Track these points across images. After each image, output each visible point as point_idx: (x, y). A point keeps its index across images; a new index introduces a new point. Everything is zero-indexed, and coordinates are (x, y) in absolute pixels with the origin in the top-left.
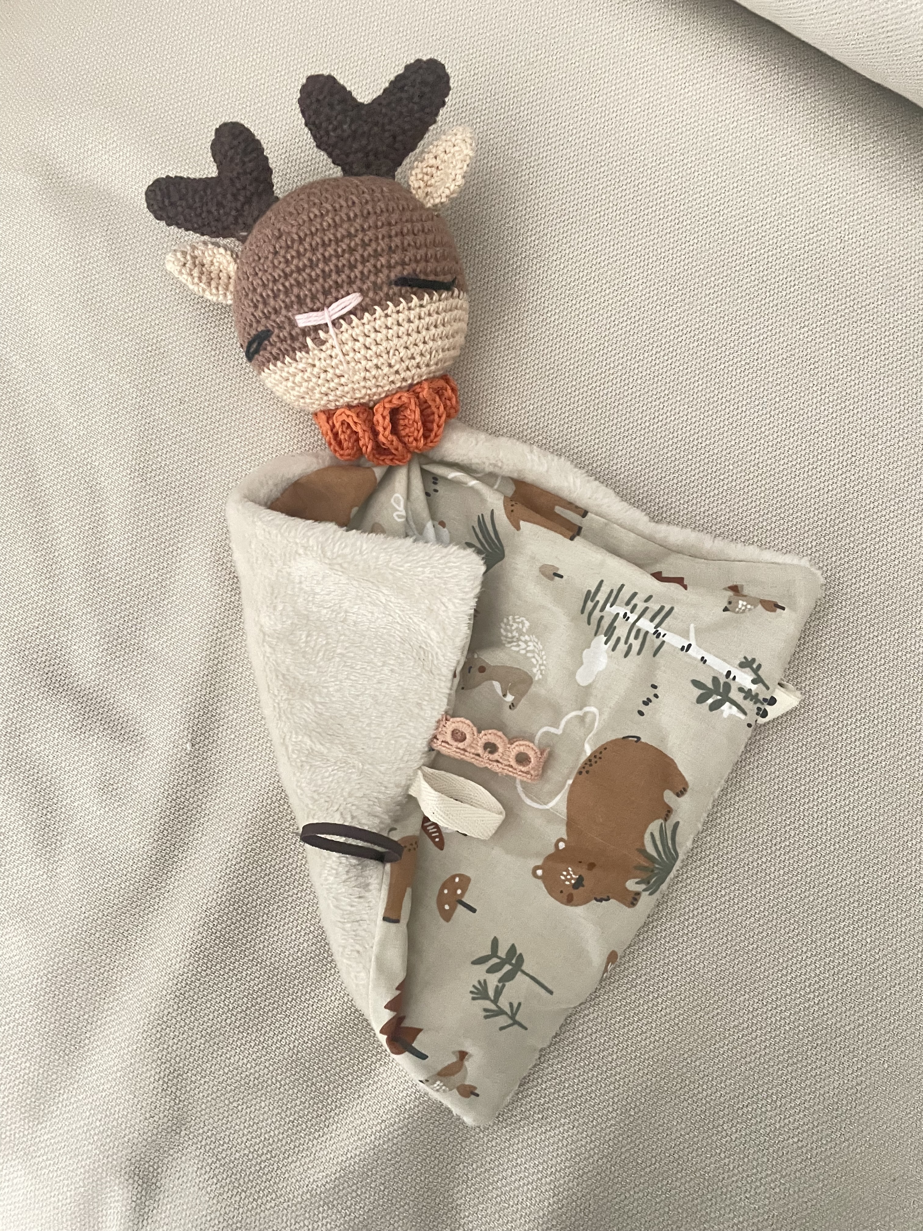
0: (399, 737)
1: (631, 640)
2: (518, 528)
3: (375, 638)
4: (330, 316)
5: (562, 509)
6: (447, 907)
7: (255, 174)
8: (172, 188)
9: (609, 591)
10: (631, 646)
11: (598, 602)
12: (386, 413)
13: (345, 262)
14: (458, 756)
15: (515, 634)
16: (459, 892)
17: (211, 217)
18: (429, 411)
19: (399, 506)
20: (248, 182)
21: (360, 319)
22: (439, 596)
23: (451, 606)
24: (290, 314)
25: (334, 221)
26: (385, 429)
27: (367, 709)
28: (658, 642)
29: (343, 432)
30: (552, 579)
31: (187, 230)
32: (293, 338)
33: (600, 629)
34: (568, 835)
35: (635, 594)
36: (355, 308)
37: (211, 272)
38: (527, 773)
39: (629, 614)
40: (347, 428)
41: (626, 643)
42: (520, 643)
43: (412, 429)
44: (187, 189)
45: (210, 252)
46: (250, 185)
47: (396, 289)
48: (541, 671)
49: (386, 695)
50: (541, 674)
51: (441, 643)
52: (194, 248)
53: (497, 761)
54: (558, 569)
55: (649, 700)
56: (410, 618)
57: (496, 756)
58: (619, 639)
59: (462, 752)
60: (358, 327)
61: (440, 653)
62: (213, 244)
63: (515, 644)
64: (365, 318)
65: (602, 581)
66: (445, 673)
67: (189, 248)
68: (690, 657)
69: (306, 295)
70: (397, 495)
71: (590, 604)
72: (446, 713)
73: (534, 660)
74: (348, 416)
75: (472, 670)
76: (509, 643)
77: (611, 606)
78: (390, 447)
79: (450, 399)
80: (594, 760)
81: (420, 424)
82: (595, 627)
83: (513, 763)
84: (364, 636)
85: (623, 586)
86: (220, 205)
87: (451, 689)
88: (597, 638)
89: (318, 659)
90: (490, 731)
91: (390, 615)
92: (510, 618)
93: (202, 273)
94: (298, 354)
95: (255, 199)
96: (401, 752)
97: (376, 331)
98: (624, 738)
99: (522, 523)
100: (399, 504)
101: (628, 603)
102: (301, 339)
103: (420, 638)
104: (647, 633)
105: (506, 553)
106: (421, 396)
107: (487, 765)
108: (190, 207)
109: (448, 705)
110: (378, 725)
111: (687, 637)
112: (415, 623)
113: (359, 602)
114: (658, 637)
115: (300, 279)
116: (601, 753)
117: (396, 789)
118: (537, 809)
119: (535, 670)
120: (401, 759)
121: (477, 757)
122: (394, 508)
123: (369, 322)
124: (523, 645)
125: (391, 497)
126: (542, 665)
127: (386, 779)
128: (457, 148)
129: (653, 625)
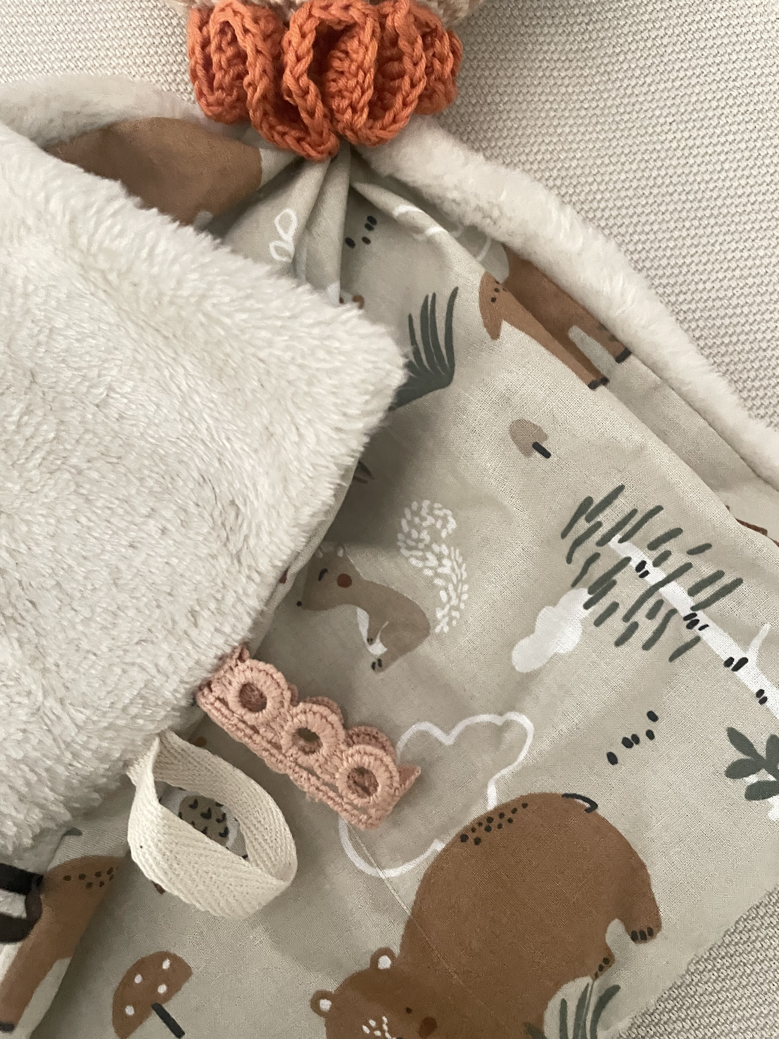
0: (133, 664)
1: (640, 616)
2: (495, 334)
3: (151, 456)
5: (583, 334)
6: (130, 1011)
9: (628, 510)
10: (635, 626)
11: (599, 524)
12: (310, 25)
14: (238, 736)
15: (425, 535)
16: (162, 989)
18: (395, 67)
19: (286, 232)
22: (293, 410)
23: (311, 438)
26: (299, 59)
27: (94, 589)
28: (688, 635)
29: (221, 51)
30: (527, 454)
33: (586, 577)
34: (402, 947)
35: (675, 533)
38: (364, 810)
39: (649, 567)
40: (229, 44)
41: (626, 618)
42: (429, 555)
43: (352, 83)
48: (451, 619)
49: (138, 574)
50: (449, 624)
51: (274, 507)
53: (311, 771)
54: (546, 437)
55: (636, 739)
56: (228, 439)
57: (311, 760)
58: (614, 607)
59: (249, 731)
61: (265, 527)
63: (420, 554)
65: (621, 489)
66: (262, 569)
68: (739, 683)
70: (288, 211)
71: (582, 525)
72: (245, 644)
73: (443, 594)
74: (236, 15)
75: (326, 576)
76: (410, 548)
77: (621, 541)
78: (299, 101)
79: (443, 61)
80: (497, 820)
81: (370, 77)
82: (579, 570)
83: (341, 784)
84: (131, 446)
85: (658, 509)
87: (268, 603)
88: (573, 592)
89: (30, 465)
90: (315, 708)
91: (191, 420)
92: (426, 503)
96: (128, 696)
98: (566, 796)
100: (286, 229)
101: (653, 546)
103: (237, 485)
104: (673, 612)
105: (456, 376)
106: (389, 22)
107: (289, 772)
109: (252, 630)
110: (104, 628)
111: (745, 642)
112: (235, 452)
113: (135, 373)
114: (690, 626)
116: (514, 811)
117: (96, 763)
118: (361, 872)
119: (439, 614)
120: (125, 709)
121: (274, 751)
122: (278, 234)
124: (432, 561)
125: (278, 212)
126: (457, 608)
127: (81, 739)
129: (691, 602)
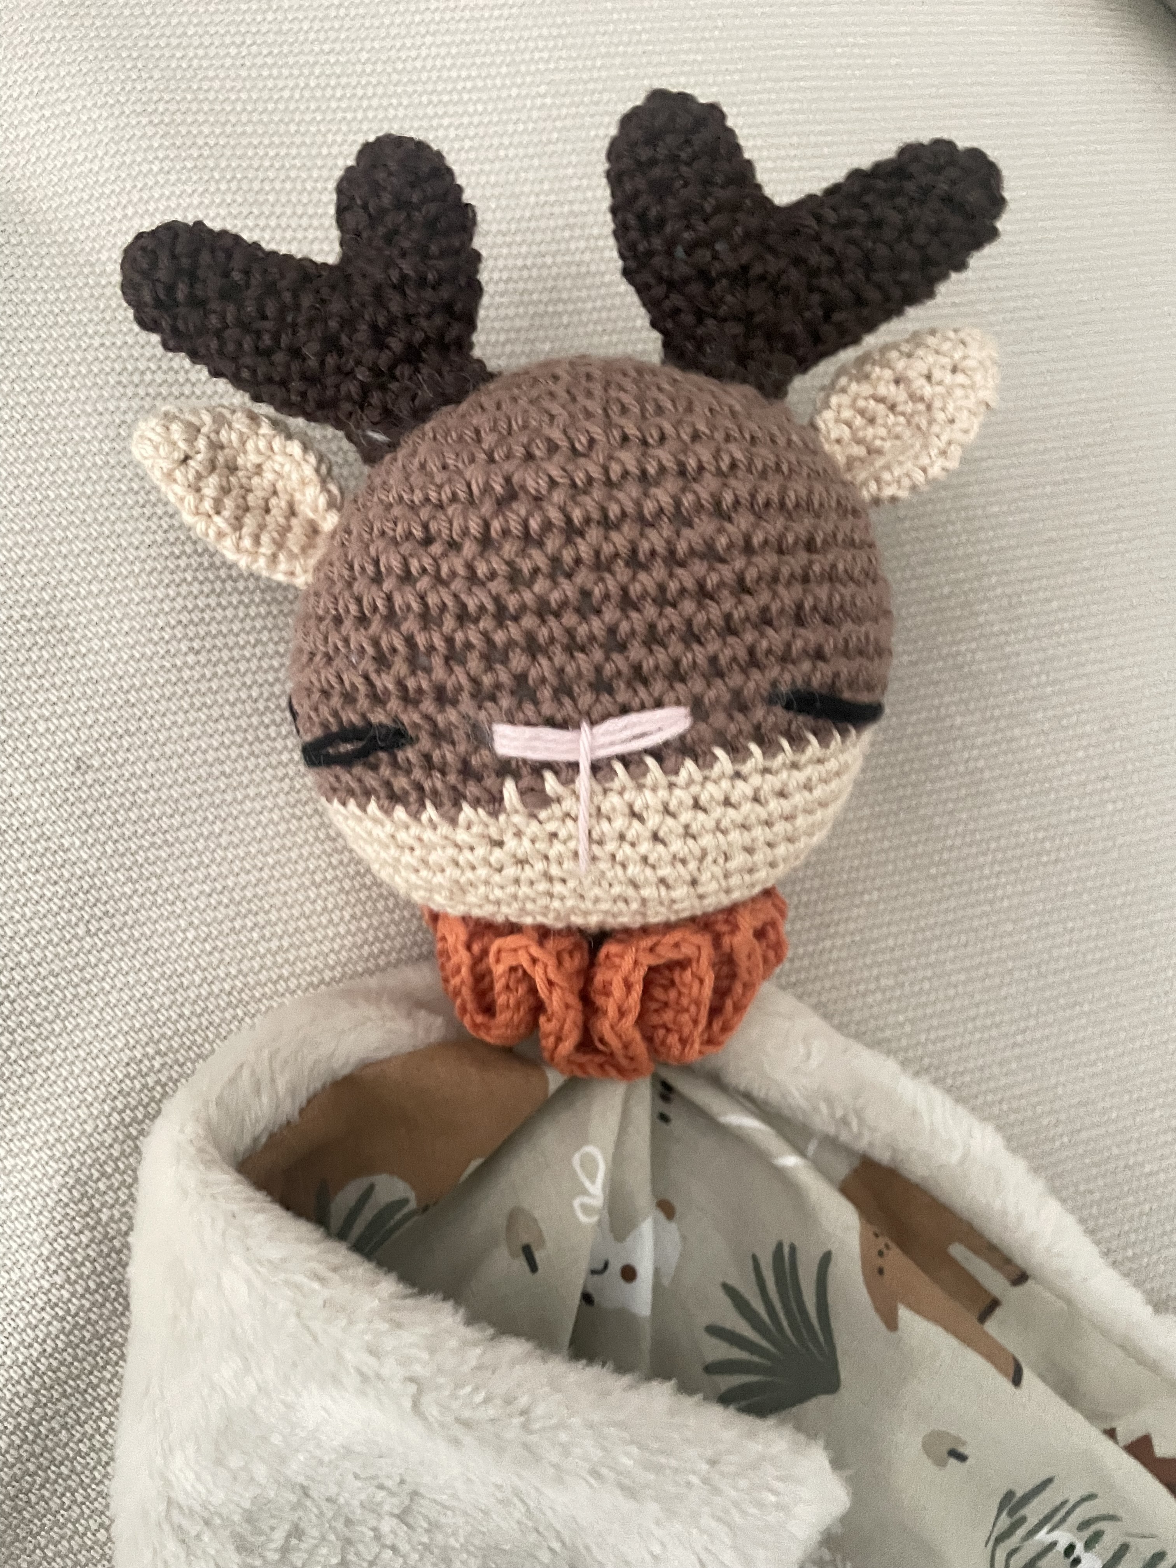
2: (892, 1323)
4: (592, 749)
5: (969, 1254)
7: (445, 293)
8: (205, 258)
11: (1023, 1520)
12: (638, 973)
13: (676, 620)
17: (295, 367)
19: (593, 1182)
20: (424, 308)
21: (666, 772)
24: (482, 715)
25: (678, 504)
29: (507, 987)
30: (941, 1463)
31: (216, 373)
32: (466, 771)
35: (1112, 1518)
36: (666, 744)
37: (249, 490)
39: (1079, 1550)
40: (521, 985)
43: (683, 1016)
44: (247, 273)
45: (262, 444)
46: (429, 316)
47: (780, 715)
52: (220, 421)
54: (964, 1443)
60: (654, 789)
62: (275, 423)
64: (683, 773)
65: (1048, 1481)
67: (207, 418)
69: (543, 680)
70: (590, 1149)
71: (1003, 1522)
74: (534, 961)
77: (1049, 1531)
81: (705, 1008)
85: (1093, 1496)
86: (331, 344)
93: (225, 490)
94: (467, 811)
95: (431, 355)
97: (697, 805)
99: (904, 1314)
100: (592, 1178)
101: (1084, 1525)
102: (490, 781)
106: (726, 941)
108: (244, 326)
115: (543, 634)
122: (582, 1184)
123: (691, 782)
125: (577, 1148)
128: (960, 378)
